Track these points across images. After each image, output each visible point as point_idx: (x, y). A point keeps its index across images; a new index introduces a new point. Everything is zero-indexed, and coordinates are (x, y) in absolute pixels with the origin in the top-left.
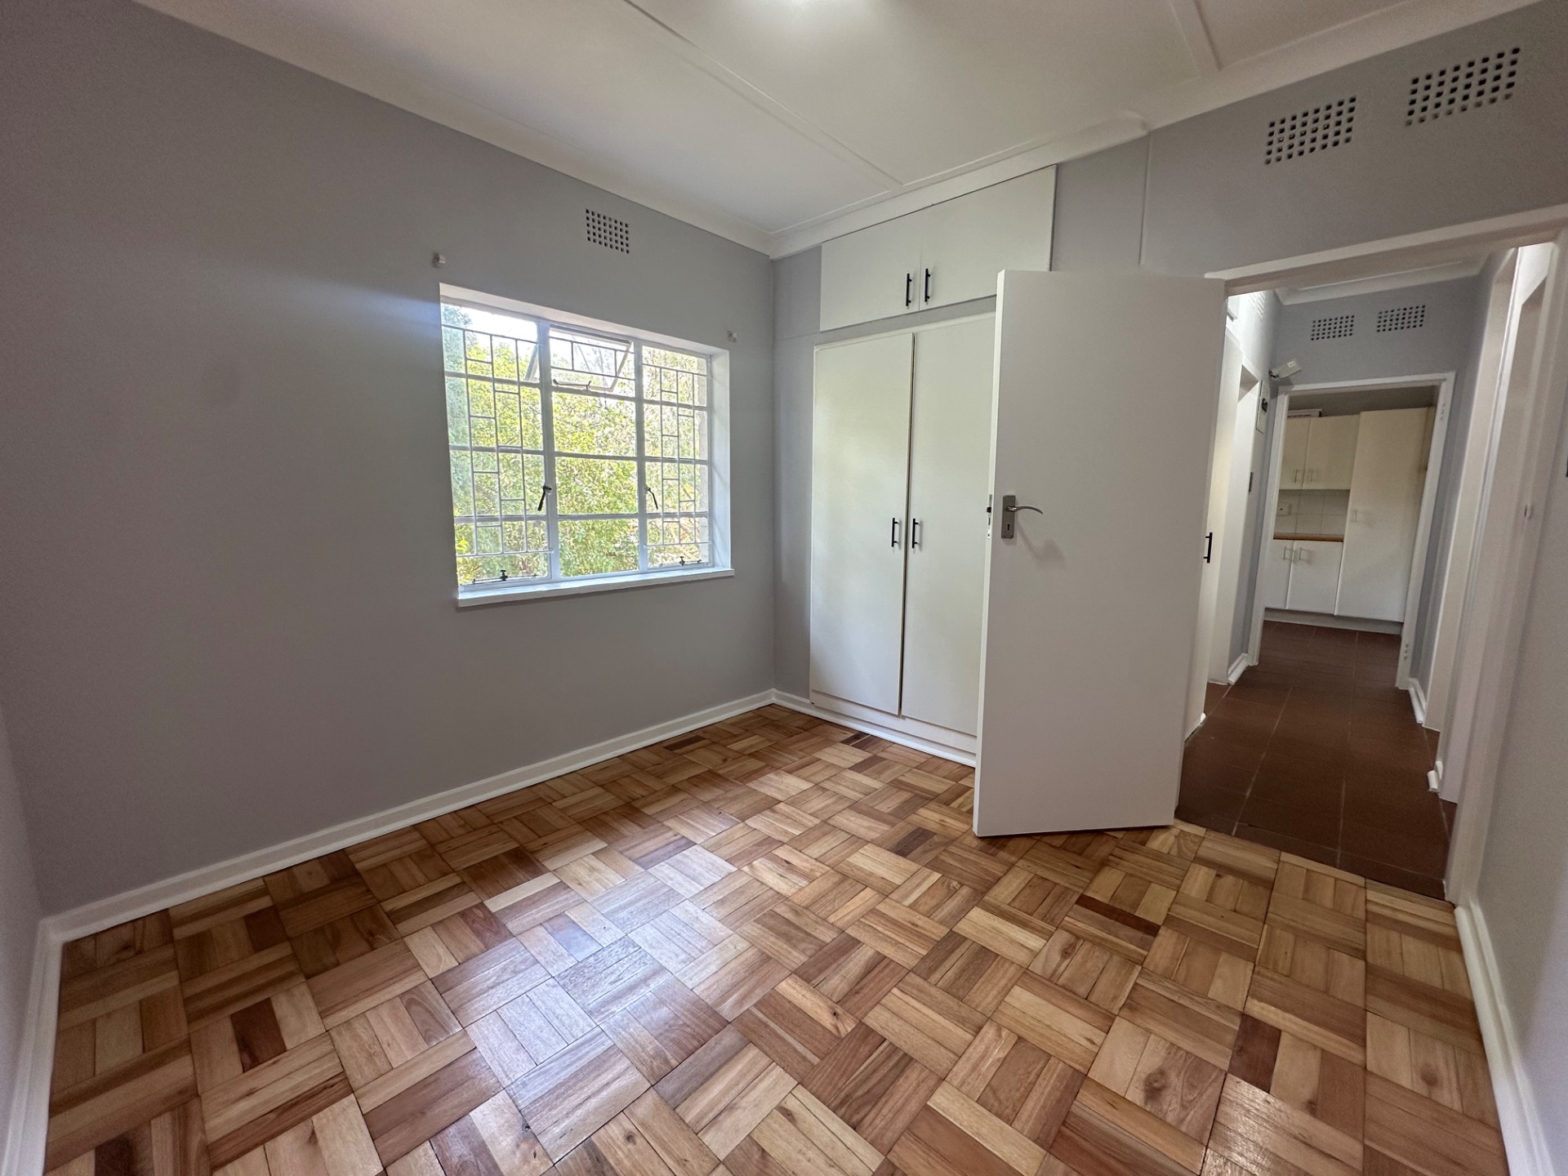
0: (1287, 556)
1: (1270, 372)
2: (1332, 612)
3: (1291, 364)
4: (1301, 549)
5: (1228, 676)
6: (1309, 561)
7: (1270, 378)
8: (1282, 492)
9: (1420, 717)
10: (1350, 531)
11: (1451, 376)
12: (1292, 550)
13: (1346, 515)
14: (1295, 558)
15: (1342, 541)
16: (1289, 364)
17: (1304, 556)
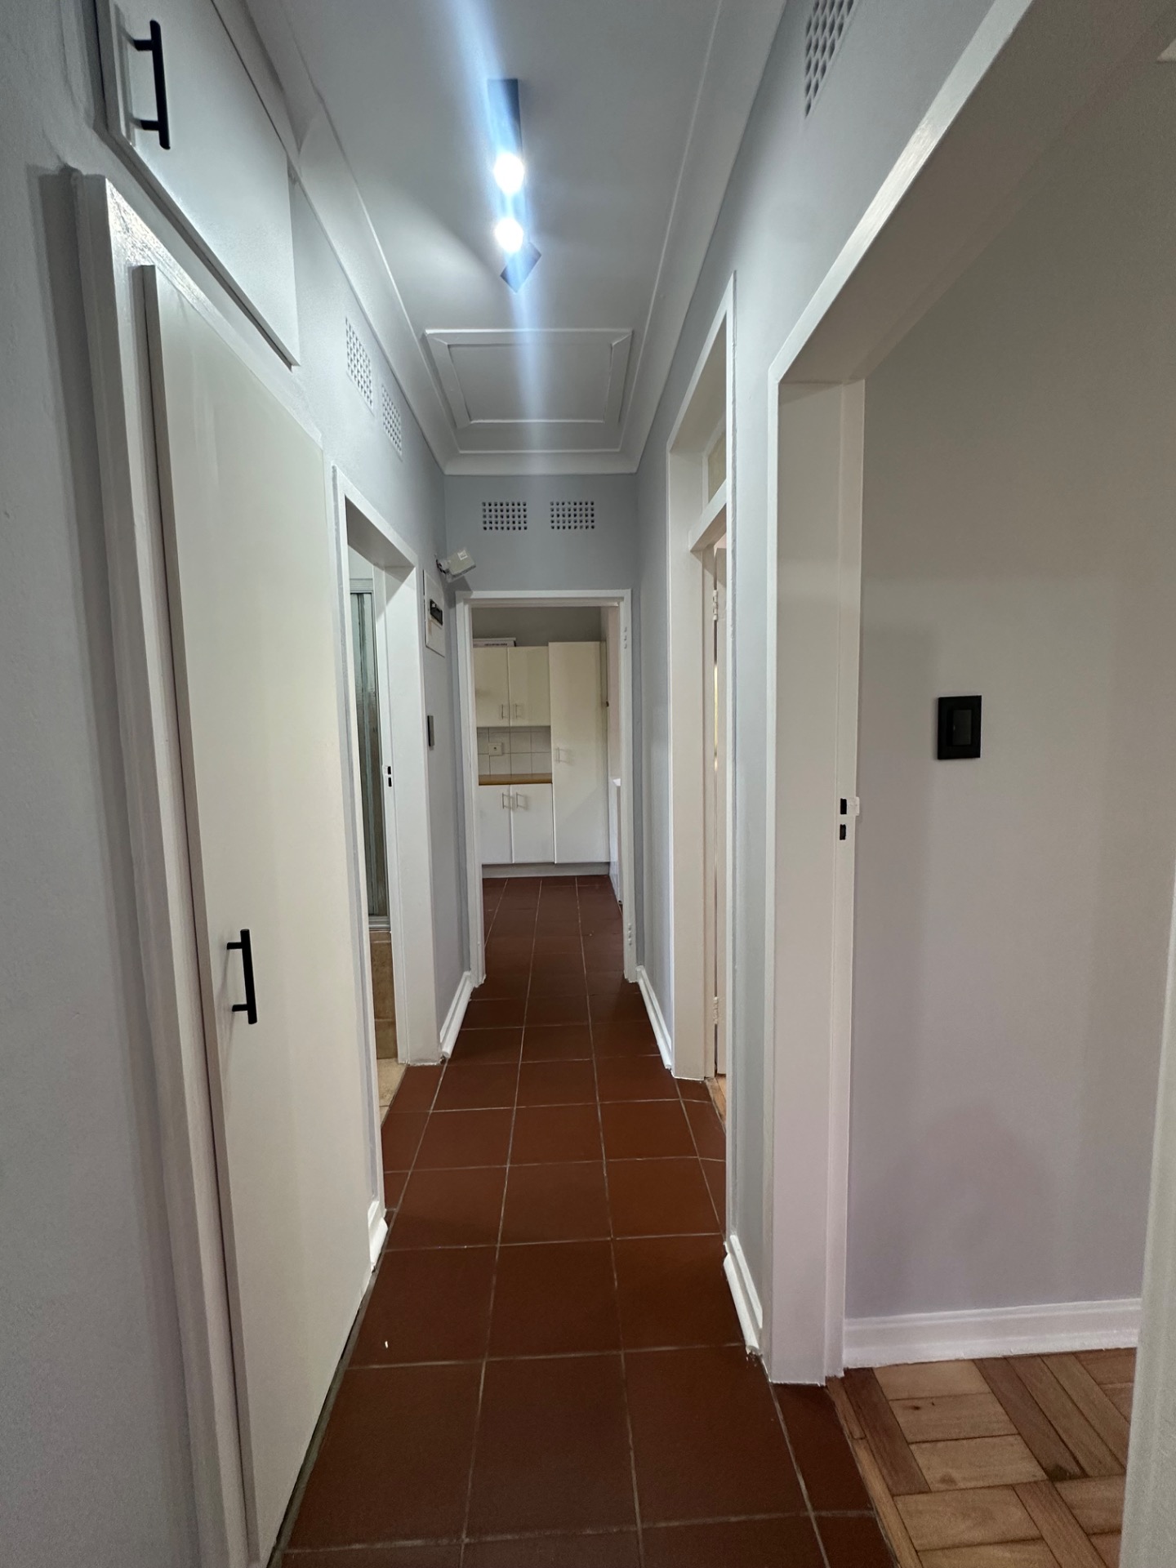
0: (506, 803)
1: (439, 565)
2: (551, 860)
3: (462, 555)
4: (517, 795)
5: (440, 1045)
6: (526, 808)
7: (440, 575)
8: (481, 731)
9: (668, 1061)
10: (557, 770)
11: (626, 593)
12: (509, 796)
13: (550, 752)
14: (512, 805)
15: (550, 782)
16: (460, 554)
17: (521, 802)
